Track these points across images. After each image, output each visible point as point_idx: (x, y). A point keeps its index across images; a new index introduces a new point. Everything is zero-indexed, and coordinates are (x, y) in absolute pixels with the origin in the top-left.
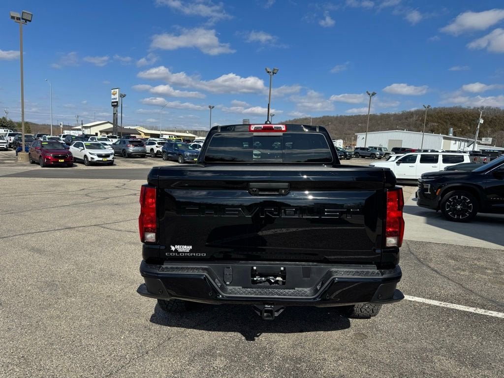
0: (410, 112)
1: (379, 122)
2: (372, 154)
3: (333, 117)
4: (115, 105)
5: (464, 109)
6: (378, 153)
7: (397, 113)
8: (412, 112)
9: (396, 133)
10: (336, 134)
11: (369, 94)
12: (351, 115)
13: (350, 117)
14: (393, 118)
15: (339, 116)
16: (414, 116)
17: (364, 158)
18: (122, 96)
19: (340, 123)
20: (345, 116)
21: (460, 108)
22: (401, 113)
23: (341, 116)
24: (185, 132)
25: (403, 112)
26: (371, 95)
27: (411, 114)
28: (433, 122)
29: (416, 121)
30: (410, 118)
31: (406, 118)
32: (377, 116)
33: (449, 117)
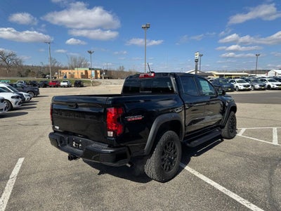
4: (197, 61)
18: (201, 56)
24: (241, 72)
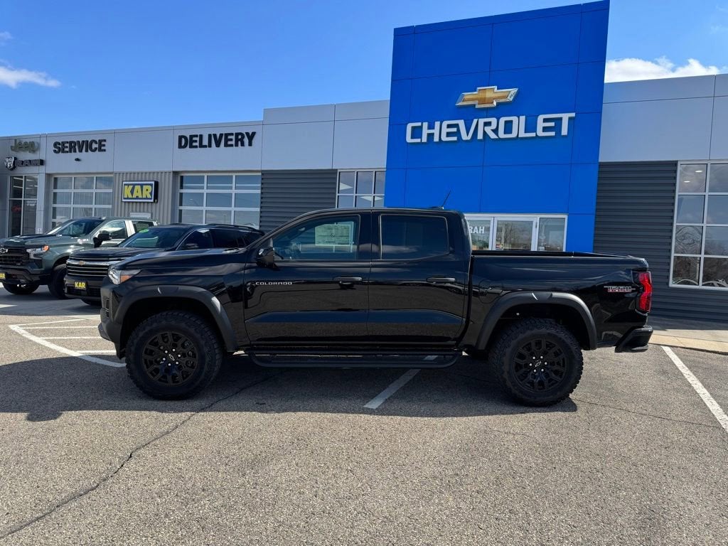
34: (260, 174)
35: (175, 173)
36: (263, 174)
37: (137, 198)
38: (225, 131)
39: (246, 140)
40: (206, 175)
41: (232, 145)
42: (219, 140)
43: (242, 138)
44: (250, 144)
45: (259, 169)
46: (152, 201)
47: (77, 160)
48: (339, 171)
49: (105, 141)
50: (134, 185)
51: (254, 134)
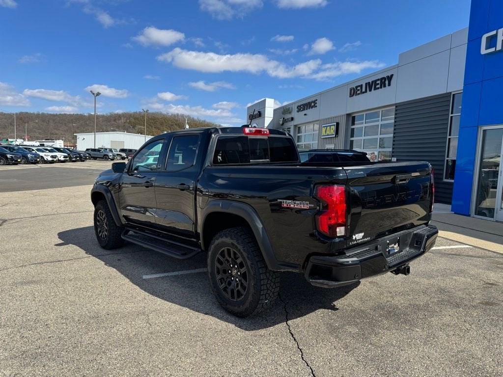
0: (117, 114)
1: (88, 123)
2: (105, 155)
3: (34, 114)
5: (164, 115)
6: (111, 154)
7: (105, 114)
8: (120, 115)
9: (118, 134)
10: (40, 133)
11: (94, 94)
12: (55, 113)
13: (54, 116)
14: (101, 119)
15: (41, 113)
16: (122, 119)
17: (96, 159)
19: (43, 121)
20: (48, 114)
21: (161, 114)
22: (109, 114)
23: (43, 114)
25: (110, 113)
26: (95, 95)
27: (119, 116)
28: (140, 125)
29: (125, 123)
30: (119, 120)
31: (115, 120)
32: (85, 116)
33: (153, 121)
34: (394, 107)
35: (348, 115)
36: (396, 107)
37: (328, 135)
38: (374, 79)
39: (387, 82)
40: (365, 113)
41: (378, 88)
42: (372, 86)
43: (385, 81)
44: (389, 85)
45: (394, 102)
46: (334, 136)
47: (305, 115)
48: (453, 93)
49: (317, 100)
50: (327, 126)
51: (392, 75)
